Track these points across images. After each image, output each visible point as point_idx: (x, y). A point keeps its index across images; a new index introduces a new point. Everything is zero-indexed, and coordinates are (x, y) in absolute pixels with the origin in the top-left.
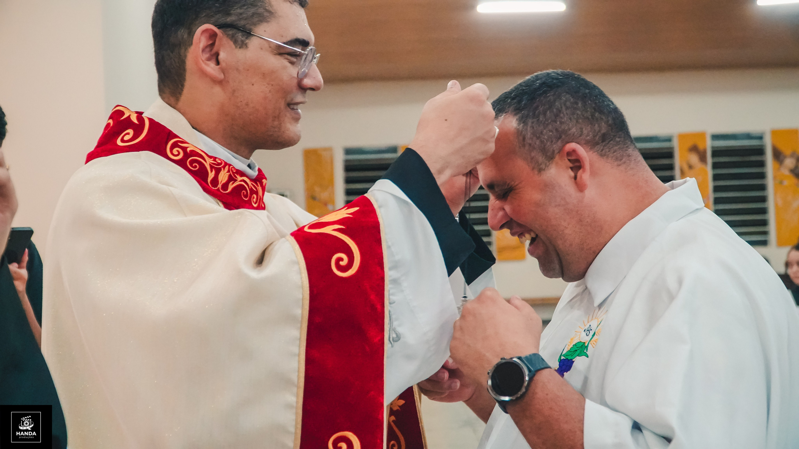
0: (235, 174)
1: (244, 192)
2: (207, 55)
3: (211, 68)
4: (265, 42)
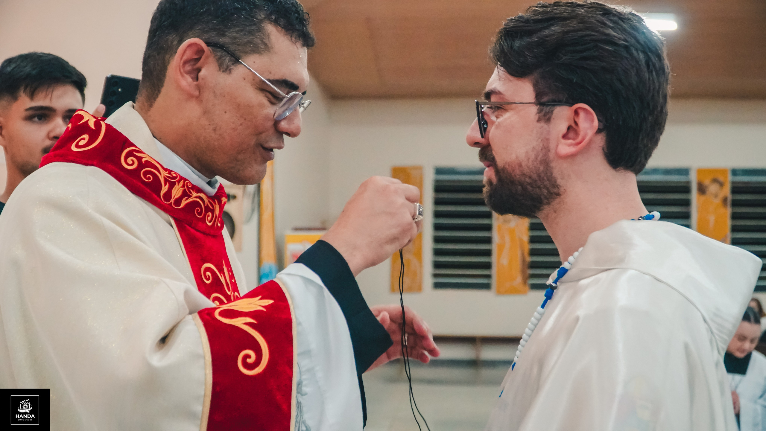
0: (191, 190)
1: (198, 210)
2: (188, 68)
3: (187, 81)
4: (250, 73)
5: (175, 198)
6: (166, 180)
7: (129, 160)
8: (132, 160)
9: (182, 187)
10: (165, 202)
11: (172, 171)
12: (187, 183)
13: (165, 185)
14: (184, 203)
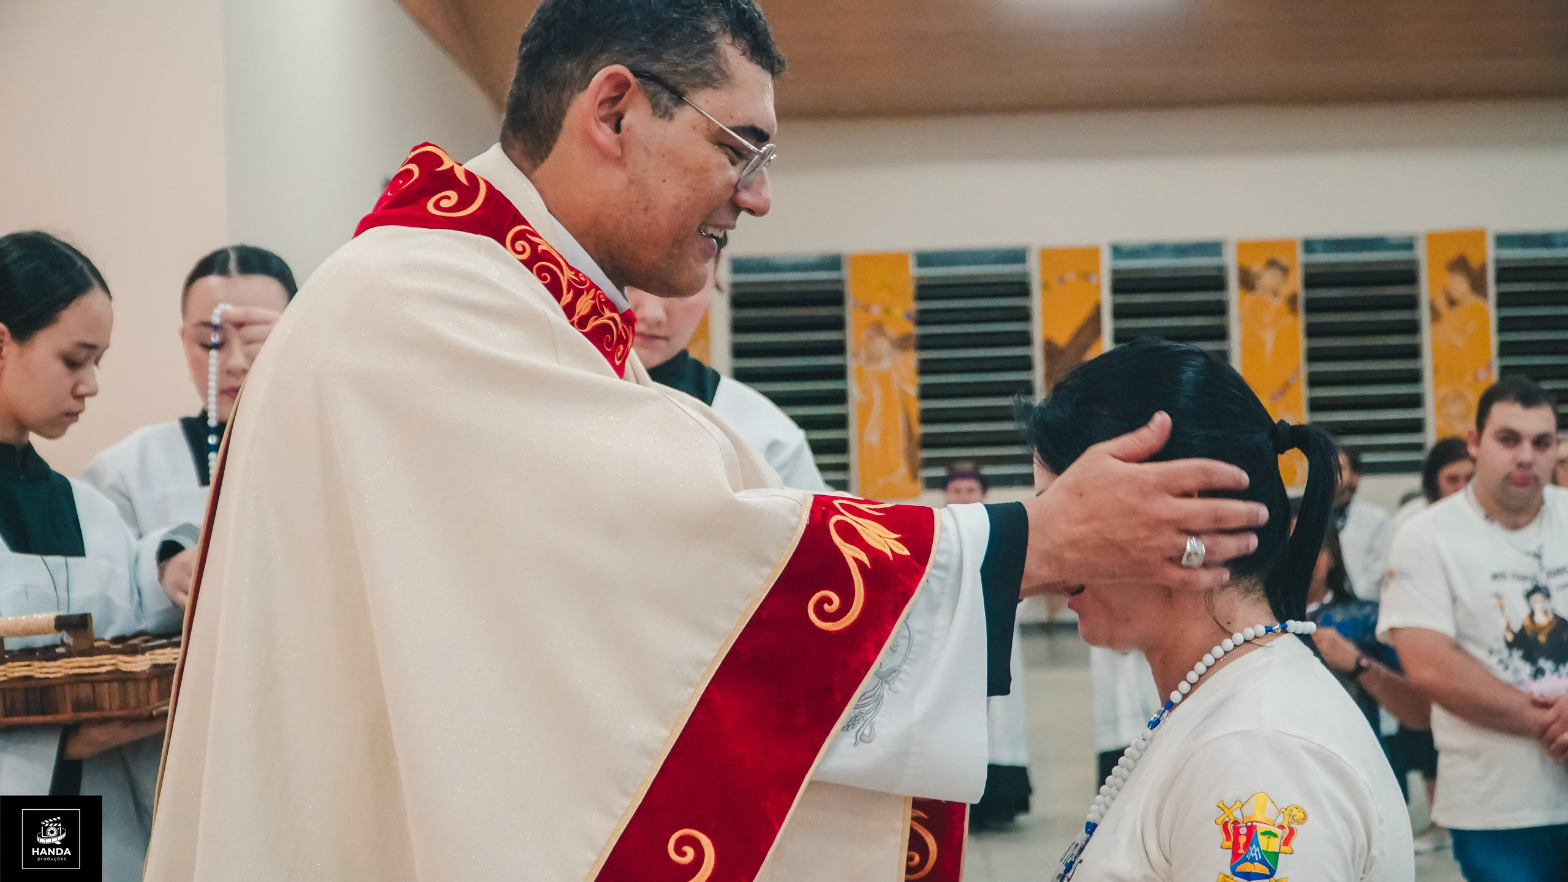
0: (603, 305)
1: (608, 337)
2: (603, 112)
3: (604, 134)
4: (703, 119)
5: (581, 314)
6: (570, 286)
7: (519, 245)
8: (523, 246)
9: (592, 299)
11: (579, 272)
12: (600, 294)
13: (568, 292)
14: (592, 324)
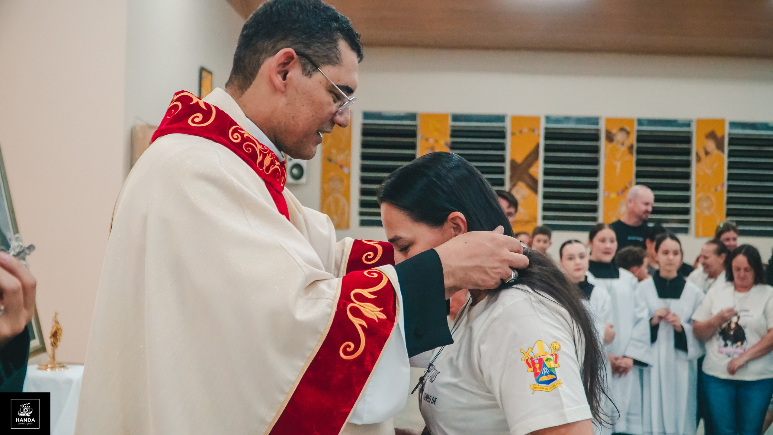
0: (275, 160)
1: (277, 174)
2: (278, 70)
3: (277, 80)
4: (325, 79)
7: (235, 136)
8: (237, 136)
10: (260, 169)
11: (264, 146)
12: (273, 155)
